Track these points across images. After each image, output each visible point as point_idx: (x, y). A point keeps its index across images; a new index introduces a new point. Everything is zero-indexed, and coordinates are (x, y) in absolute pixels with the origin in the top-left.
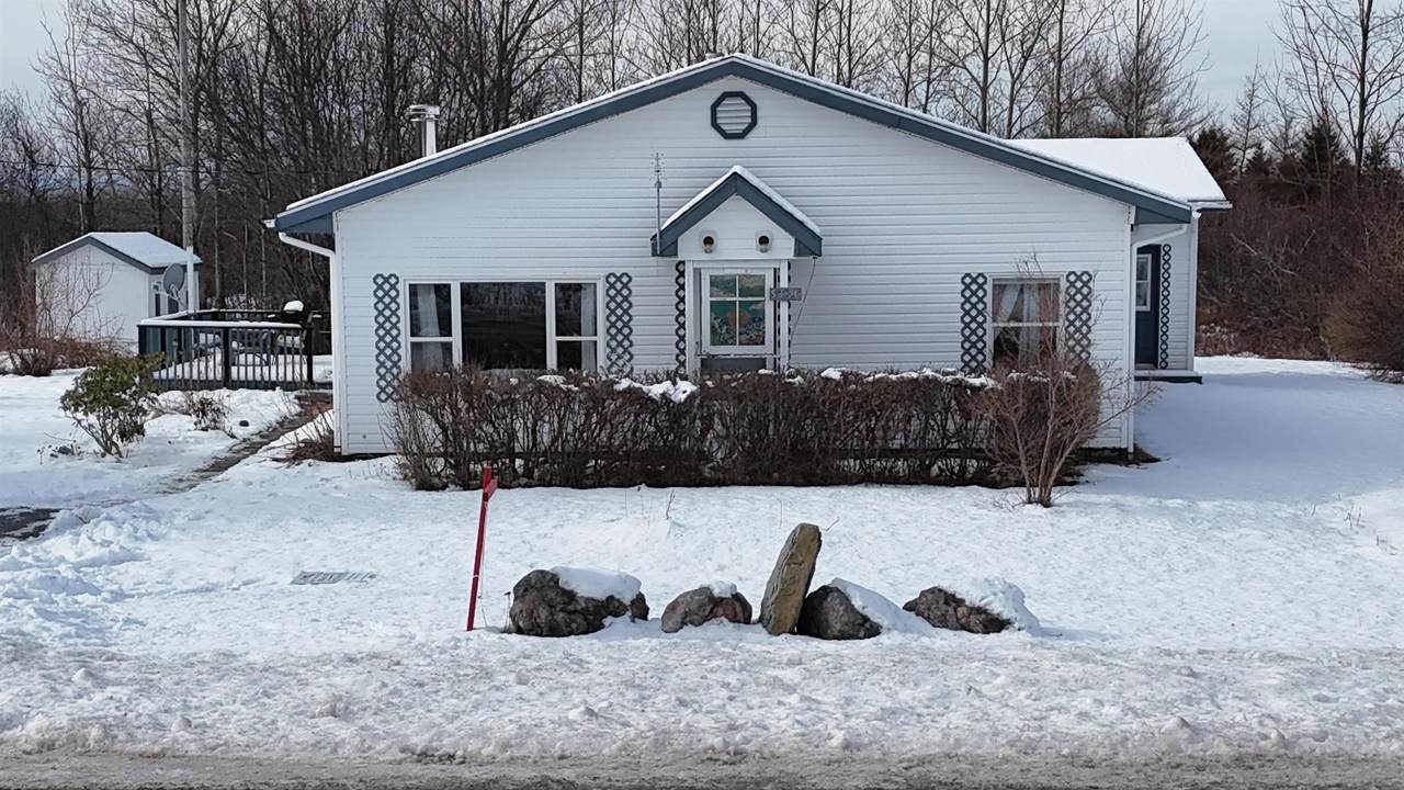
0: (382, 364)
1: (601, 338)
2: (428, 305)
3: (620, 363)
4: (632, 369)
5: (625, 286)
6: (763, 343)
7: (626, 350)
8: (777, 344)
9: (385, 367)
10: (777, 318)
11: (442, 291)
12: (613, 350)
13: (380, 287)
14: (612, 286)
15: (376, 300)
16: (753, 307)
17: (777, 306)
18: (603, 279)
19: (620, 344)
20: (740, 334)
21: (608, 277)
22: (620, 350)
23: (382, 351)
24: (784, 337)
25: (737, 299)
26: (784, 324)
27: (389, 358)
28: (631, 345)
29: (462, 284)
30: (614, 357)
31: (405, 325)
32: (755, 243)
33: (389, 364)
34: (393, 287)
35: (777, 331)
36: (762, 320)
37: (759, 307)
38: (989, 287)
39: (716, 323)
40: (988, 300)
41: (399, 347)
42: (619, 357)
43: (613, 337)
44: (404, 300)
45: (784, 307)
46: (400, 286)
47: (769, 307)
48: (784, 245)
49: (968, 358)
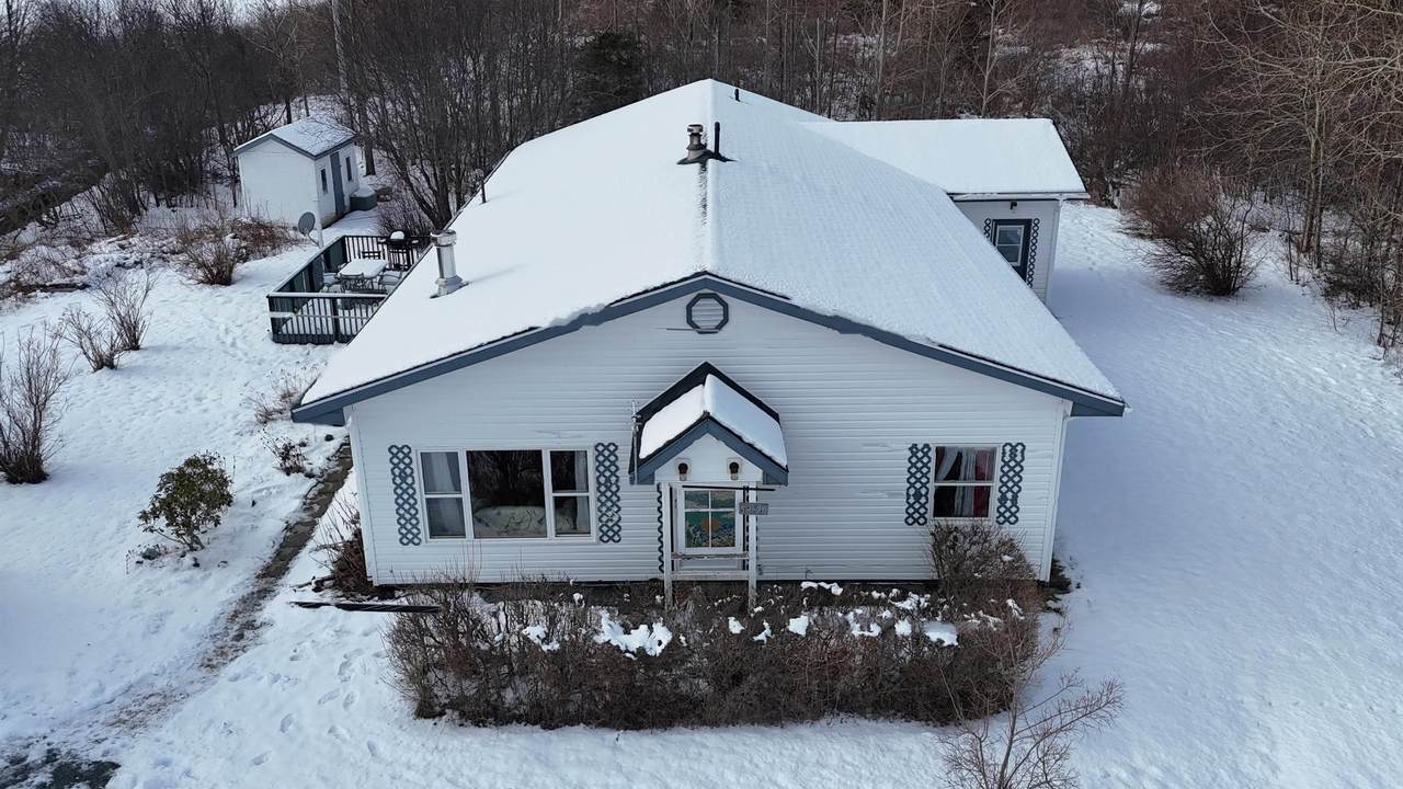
0: (402, 516)
1: (592, 494)
2: (442, 473)
3: (610, 513)
4: (620, 519)
5: (612, 453)
6: (733, 545)
7: (614, 504)
8: (746, 548)
9: (405, 519)
10: (746, 529)
11: (452, 458)
12: (603, 504)
13: (395, 456)
14: (601, 453)
15: (392, 466)
16: (725, 516)
17: (746, 519)
18: (593, 448)
19: (609, 499)
20: (713, 538)
21: (596, 446)
22: (609, 504)
23: (401, 506)
24: (752, 543)
25: (710, 510)
26: (752, 534)
27: (408, 511)
28: (618, 500)
29: (468, 452)
30: (604, 509)
31: (419, 485)
32: (726, 469)
33: (408, 516)
34: (407, 455)
35: (746, 539)
36: (733, 526)
37: (729, 516)
38: (933, 454)
39: (691, 530)
40: (932, 465)
41: (416, 503)
42: (609, 509)
43: (603, 494)
44: (417, 466)
45: (752, 518)
46: (412, 455)
47: (739, 519)
48: (752, 474)
49: (911, 511)
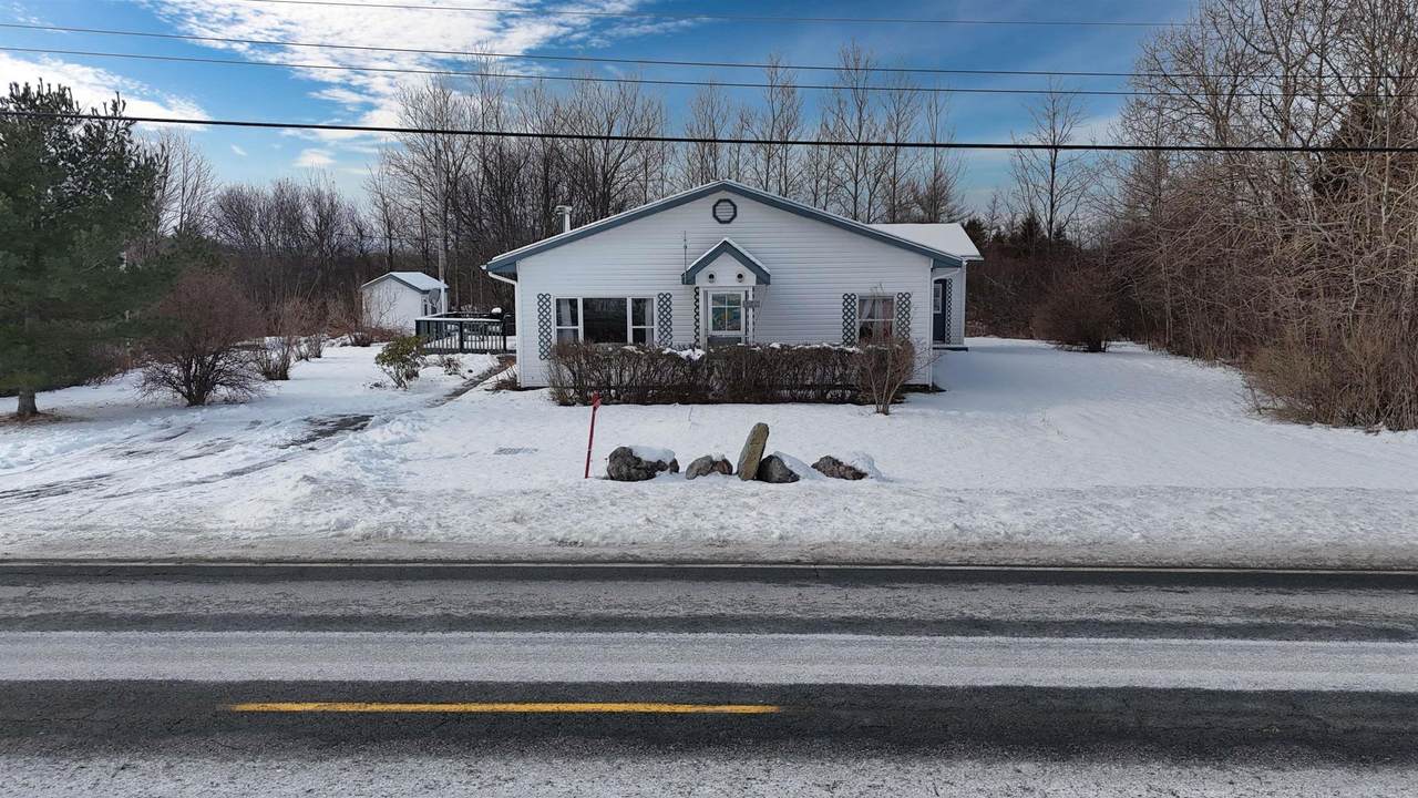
0: (542, 340)
1: (656, 327)
2: (566, 310)
3: (666, 340)
4: (672, 343)
5: (668, 300)
6: (740, 330)
7: (668, 333)
8: (747, 330)
9: (544, 342)
10: (747, 317)
11: (573, 303)
12: (662, 333)
13: (541, 300)
14: (661, 300)
15: (539, 307)
16: (735, 311)
17: (747, 310)
18: (657, 297)
19: (665, 330)
20: (728, 325)
21: (659, 295)
22: (665, 333)
23: (542, 334)
24: (751, 326)
25: (726, 306)
26: (751, 320)
27: (545, 337)
28: (671, 330)
29: (583, 299)
30: (662, 337)
31: (554, 320)
32: (735, 277)
33: (545, 340)
34: (548, 300)
35: (747, 323)
36: (739, 317)
37: (738, 311)
38: (857, 301)
39: (716, 319)
40: (857, 307)
41: (551, 331)
42: (665, 337)
43: (662, 327)
44: (553, 307)
45: (751, 310)
46: (551, 300)
47: (743, 311)
48: (751, 279)
49: (846, 337)
